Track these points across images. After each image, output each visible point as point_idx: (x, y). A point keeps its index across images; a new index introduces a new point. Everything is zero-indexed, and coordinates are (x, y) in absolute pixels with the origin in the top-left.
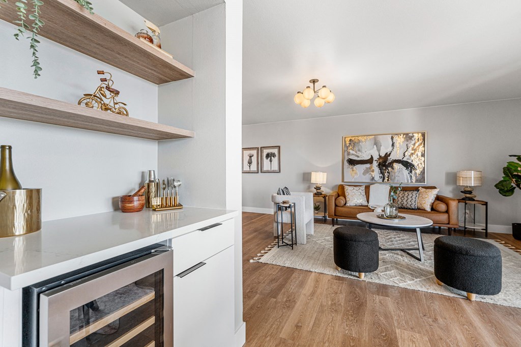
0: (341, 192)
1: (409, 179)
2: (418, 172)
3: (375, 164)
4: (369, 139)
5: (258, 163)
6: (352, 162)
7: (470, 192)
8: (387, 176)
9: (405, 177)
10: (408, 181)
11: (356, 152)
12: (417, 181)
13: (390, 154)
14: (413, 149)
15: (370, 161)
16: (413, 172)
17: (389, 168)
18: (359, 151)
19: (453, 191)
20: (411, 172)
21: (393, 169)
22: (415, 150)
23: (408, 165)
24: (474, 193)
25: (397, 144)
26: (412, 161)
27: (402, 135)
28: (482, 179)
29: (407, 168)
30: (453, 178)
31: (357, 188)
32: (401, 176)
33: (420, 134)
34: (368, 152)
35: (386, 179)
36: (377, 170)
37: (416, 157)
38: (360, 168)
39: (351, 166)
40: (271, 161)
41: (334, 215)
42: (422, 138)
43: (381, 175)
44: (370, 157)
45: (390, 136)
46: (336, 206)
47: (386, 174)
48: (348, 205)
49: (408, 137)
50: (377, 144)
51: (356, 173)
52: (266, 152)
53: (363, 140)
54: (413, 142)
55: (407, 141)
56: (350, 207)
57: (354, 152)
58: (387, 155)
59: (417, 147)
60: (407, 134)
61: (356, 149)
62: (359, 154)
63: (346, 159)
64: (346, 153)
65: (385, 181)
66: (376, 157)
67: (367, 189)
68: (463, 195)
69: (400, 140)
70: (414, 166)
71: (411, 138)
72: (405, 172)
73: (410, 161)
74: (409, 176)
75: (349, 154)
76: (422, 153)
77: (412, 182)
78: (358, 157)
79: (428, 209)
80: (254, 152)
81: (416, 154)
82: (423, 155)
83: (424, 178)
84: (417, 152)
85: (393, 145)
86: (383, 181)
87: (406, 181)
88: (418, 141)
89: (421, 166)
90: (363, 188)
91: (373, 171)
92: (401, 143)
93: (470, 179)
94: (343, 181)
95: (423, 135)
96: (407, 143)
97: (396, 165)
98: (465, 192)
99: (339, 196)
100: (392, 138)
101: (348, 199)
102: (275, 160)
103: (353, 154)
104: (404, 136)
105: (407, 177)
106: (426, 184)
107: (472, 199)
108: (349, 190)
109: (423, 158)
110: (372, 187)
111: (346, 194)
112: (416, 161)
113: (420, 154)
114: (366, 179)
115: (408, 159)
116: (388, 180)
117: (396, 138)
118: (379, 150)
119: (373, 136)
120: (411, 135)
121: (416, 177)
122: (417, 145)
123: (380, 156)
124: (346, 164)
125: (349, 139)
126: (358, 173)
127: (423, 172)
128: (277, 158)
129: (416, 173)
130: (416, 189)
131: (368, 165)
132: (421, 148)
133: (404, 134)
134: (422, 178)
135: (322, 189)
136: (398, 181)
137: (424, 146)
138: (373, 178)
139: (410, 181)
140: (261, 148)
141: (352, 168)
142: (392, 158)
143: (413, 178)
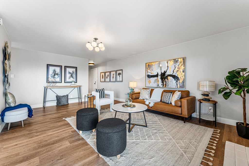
1: (176, 85)
2: (181, 81)
3: (159, 77)
4: (156, 64)
5: (115, 78)
6: (149, 76)
8: (165, 84)
9: (174, 85)
10: (175, 87)
11: (151, 71)
12: (180, 87)
13: (166, 71)
14: (178, 68)
15: (157, 76)
16: (178, 81)
17: (166, 80)
18: (152, 70)
20: (177, 82)
21: (168, 80)
22: (179, 68)
23: (175, 77)
25: (170, 66)
26: (178, 75)
27: (172, 60)
29: (175, 79)
32: (172, 84)
33: (182, 59)
34: (156, 71)
35: (164, 85)
36: (160, 80)
37: (180, 73)
38: (153, 79)
40: (120, 77)
42: (183, 61)
43: (162, 83)
44: (157, 74)
45: (166, 61)
47: (164, 83)
49: (176, 61)
52: (118, 72)
53: (154, 64)
54: (178, 64)
55: (175, 63)
58: (165, 72)
59: (180, 67)
60: (175, 60)
61: (151, 69)
62: (152, 72)
63: (147, 75)
64: (147, 72)
65: (164, 87)
66: (160, 74)
69: (171, 63)
70: (178, 78)
71: (177, 61)
72: (174, 81)
73: (176, 75)
74: (176, 84)
76: (183, 70)
77: (177, 87)
78: (152, 73)
80: (114, 73)
81: (179, 71)
82: (183, 72)
83: (184, 85)
84: (180, 70)
85: (168, 67)
86: (163, 87)
87: (174, 87)
88: (181, 63)
89: (183, 78)
91: (158, 81)
92: (172, 65)
94: (145, 86)
95: (184, 59)
96: (175, 64)
97: (169, 78)
100: (167, 63)
102: (121, 76)
103: (149, 72)
104: (174, 61)
105: (175, 85)
106: (185, 89)
109: (183, 73)
110: (155, 90)
112: (180, 75)
113: (182, 71)
114: (155, 85)
115: (175, 74)
116: (165, 86)
117: (169, 62)
118: (161, 70)
119: (158, 62)
120: (177, 60)
121: (180, 85)
122: (180, 65)
123: (162, 73)
124: (147, 77)
125: (148, 64)
126: (152, 82)
127: (183, 82)
128: (121, 75)
129: (180, 82)
131: (156, 78)
132: (183, 67)
133: (173, 60)
136: (170, 87)
137: (184, 66)
138: (158, 85)
139: (176, 87)
140: (117, 70)
141: (149, 80)
142: (167, 73)
143: (178, 85)
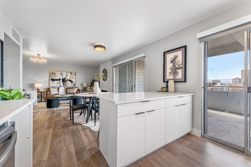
0: (48, 90)
2: (74, 83)
3: (61, 81)
4: (59, 73)
6: (53, 80)
7: (85, 88)
12: (73, 86)
14: (72, 77)
15: (59, 80)
17: (66, 82)
19: (82, 88)
22: (73, 77)
23: (71, 81)
24: (86, 88)
25: (68, 75)
28: (87, 85)
29: (71, 82)
30: (82, 85)
31: (55, 88)
32: (69, 84)
34: (59, 77)
35: (65, 85)
36: (62, 83)
38: (56, 82)
39: (52, 81)
41: (45, 98)
45: (66, 72)
46: (46, 95)
47: (65, 84)
48: (51, 94)
49: (71, 73)
50: (62, 74)
51: (54, 84)
53: (57, 73)
54: (73, 75)
56: (52, 95)
57: (54, 77)
58: (65, 78)
60: (71, 72)
61: (54, 75)
64: (50, 77)
66: (61, 79)
67: (58, 89)
68: (84, 89)
69: (69, 74)
71: (72, 73)
72: (70, 83)
73: (72, 80)
74: (71, 85)
75: (51, 77)
78: (55, 78)
79: (75, 93)
82: (75, 79)
85: (67, 75)
89: (75, 82)
90: (57, 88)
91: (60, 83)
93: (85, 85)
94: (49, 86)
95: (75, 73)
96: (71, 75)
97: (68, 81)
98: (84, 88)
99: (47, 91)
100: (67, 73)
101: (51, 92)
106: (76, 86)
107: (85, 90)
108: (51, 89)
110: (60, 88)
111: (51, 91)
112: (73, 80)
113: (74, 78)
114: (58, 85)
117: (68, 73)
118: (62, 76)
119: (61, 72)
123: (63, 78)
124: (50, 80)
125: (52, 72)
127: (75, 83)
129: (73, 84)
130: (73, 88)
131: (59, 81)
132: (75, 77)
134: (75, 85)
135: (40, 89)
136: (68, 86)
137: (75, 76)
138: (60, 85)
141: (53, 82)
142: (67, 79)
143: (73, 85)
